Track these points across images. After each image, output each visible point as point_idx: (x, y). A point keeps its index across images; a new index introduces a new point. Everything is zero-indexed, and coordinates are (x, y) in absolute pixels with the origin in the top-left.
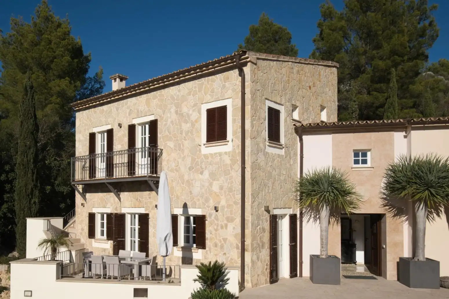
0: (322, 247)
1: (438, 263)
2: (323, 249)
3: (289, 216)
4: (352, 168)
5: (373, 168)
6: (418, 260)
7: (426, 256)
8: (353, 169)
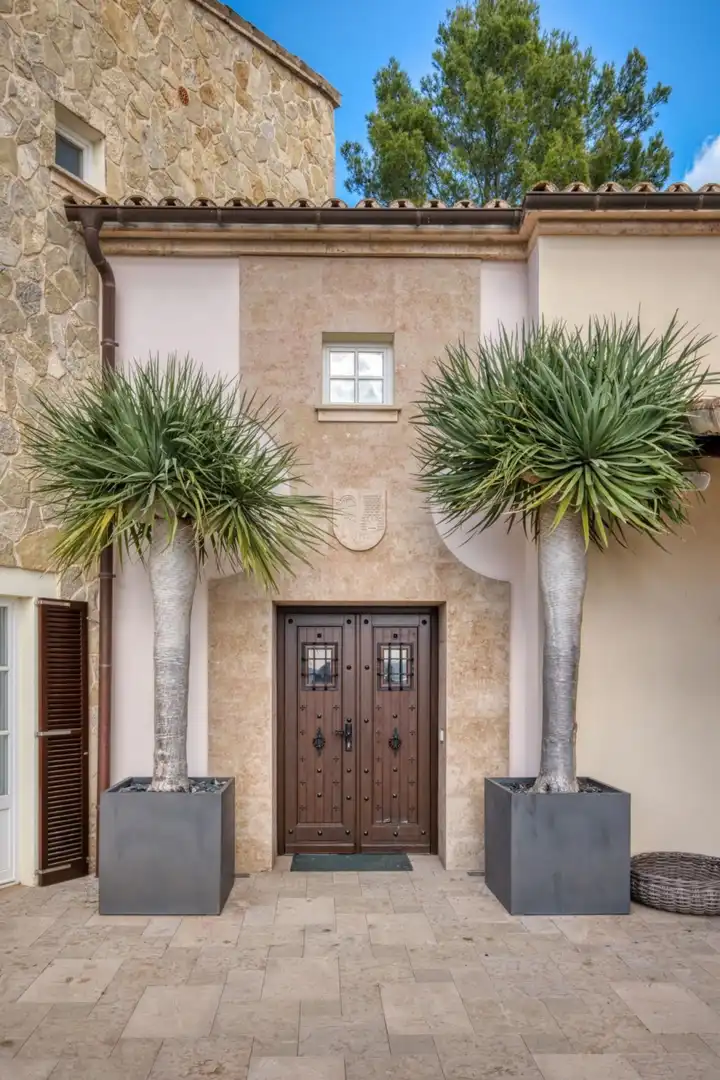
0: (160, 744)
1: (625, 799)
2: (160, 752)
3: (39, 606)
4: (317, 410)
5: (399, 411)
6: (548, 788)
7: (581, 772)
8: (322, 417)
